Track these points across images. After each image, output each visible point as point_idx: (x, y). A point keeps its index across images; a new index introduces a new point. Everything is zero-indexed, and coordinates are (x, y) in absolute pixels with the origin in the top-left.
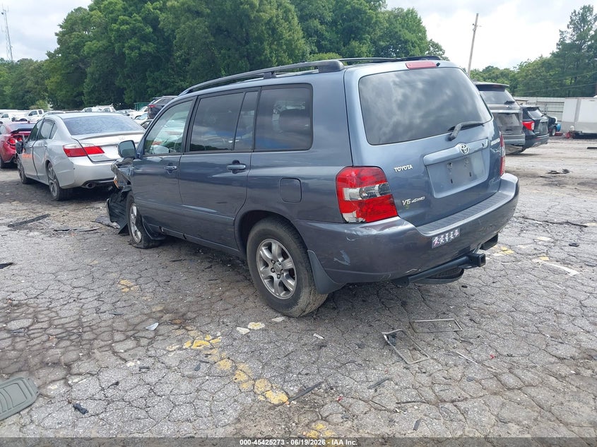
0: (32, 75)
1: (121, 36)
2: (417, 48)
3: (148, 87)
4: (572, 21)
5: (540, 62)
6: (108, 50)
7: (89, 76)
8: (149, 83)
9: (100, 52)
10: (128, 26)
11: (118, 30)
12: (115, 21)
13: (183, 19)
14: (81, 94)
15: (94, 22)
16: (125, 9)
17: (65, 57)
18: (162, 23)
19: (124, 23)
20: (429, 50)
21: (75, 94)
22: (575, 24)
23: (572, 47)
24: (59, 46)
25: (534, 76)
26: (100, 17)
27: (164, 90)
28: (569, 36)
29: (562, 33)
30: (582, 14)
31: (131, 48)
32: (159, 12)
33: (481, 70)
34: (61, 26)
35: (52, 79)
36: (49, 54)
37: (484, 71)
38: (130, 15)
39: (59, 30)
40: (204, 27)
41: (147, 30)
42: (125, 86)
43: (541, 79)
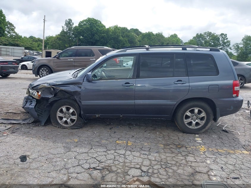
2: (2, 24)
4: (66, 23)
5: (56, 37)
20: (7, 26)
22: (66, 25)
23: (66, 33)
25: (55, 42)
28: (65, 28)
29: (63, 27)
30: (69, 22)
33: (28, 37)
37: (29, 37)
43: (57, 44)
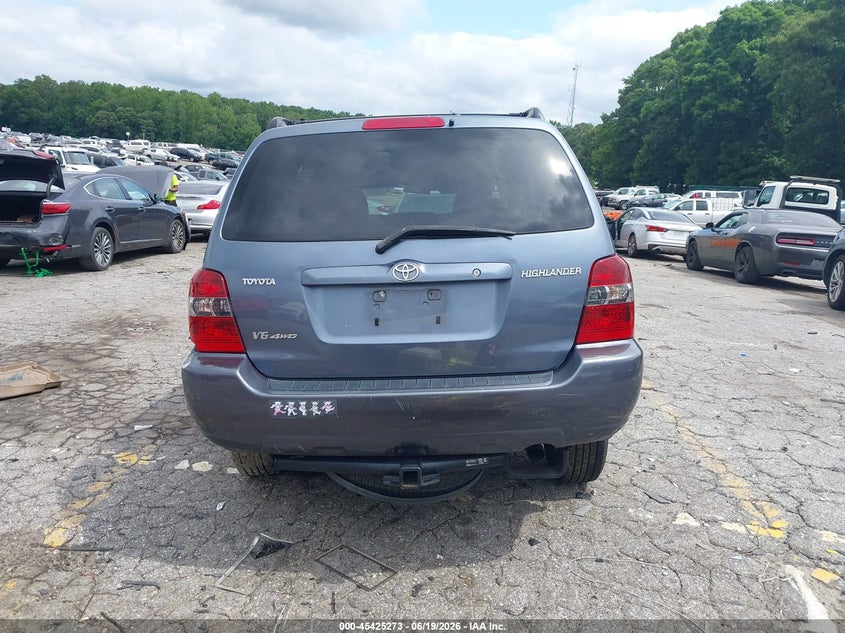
0: (583, 143)
1: (695, 91)
3: (720, 163)
6: (672, 110)
7: (645, 146)
8: (721, 157)
9: (661, 114)
10: (705, 76)
11: (690, 83)
12: (689, 71)
13: (787, 60)
14: (631, 169)
15: (664, 74)
16: (707, 52)
17: (621, 122)
18: (758, 69)
19: (700, 72)
21: (624, 168)
24: (619, 106)
26: (672, 67)
27: (743, 168)
31: (704, 107)
32: (757, 52)
34: (626, 81)
35: (601, 150)
36: (604, 118)
38: (712, 61)
39: (623, 86)
40: (820, 72)
41: (734, 81)
42: (688, 160)
